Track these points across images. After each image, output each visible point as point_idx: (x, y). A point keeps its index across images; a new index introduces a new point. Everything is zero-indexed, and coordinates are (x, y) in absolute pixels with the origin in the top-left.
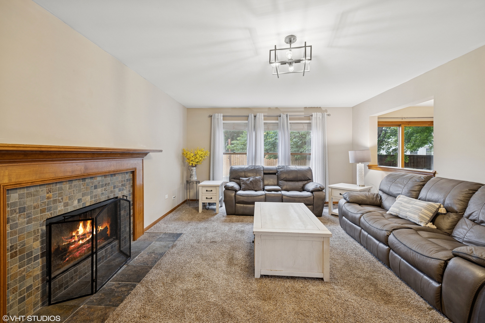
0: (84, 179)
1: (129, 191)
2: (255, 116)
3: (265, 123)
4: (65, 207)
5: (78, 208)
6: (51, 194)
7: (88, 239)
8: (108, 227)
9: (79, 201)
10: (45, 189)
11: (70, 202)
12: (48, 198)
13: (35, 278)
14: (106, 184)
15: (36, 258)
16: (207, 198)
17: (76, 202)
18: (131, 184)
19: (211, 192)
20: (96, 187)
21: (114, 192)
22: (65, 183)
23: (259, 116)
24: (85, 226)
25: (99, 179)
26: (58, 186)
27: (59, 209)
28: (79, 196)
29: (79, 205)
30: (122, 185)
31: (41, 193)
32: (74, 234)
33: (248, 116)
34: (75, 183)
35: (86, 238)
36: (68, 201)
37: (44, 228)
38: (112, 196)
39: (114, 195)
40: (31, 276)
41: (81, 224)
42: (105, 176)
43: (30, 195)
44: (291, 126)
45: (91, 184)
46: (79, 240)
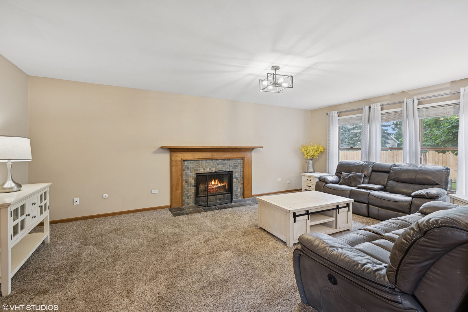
0: (212, 160)
1: (240, 170)
2: (370, 108)
3: (382, 114)
4: (203, 170)
5: (209, 172)
6: (198, 164)
7: (216, 187)
8: (226, 185)
9: (210, 169)
10: (196, 162)
11: (205, 169)
12: (197, 165)
13: (192, 193)
14: (224, 164)
15: (193, 186)
16: (307, 186)
17: (208, 169)
18: (242, 166)
19: (310, 181)
20: (218, 164)
21: (230, 168)
22: (203, 161)
23: (374, 106)
24: (215, 182)
25: (220, 161)
26: (201, 161)
27: (201, 170)
28: (210, 167)
29: (210, 171)
30: (235, 166)
31: (194, 163)
32: (210, 183)
33: (362, 109)
34: (207, 161)
35: (215, 186)
36: (204, 168)
37: (195, 176)
38: (228, 170)
39: (230, 170)
40: (191, 192)
41: (213, 181)
42: (224, 160)
43: (191, 163)
44: (419, 112)
45: (215, 163)
46: (212, 186)
